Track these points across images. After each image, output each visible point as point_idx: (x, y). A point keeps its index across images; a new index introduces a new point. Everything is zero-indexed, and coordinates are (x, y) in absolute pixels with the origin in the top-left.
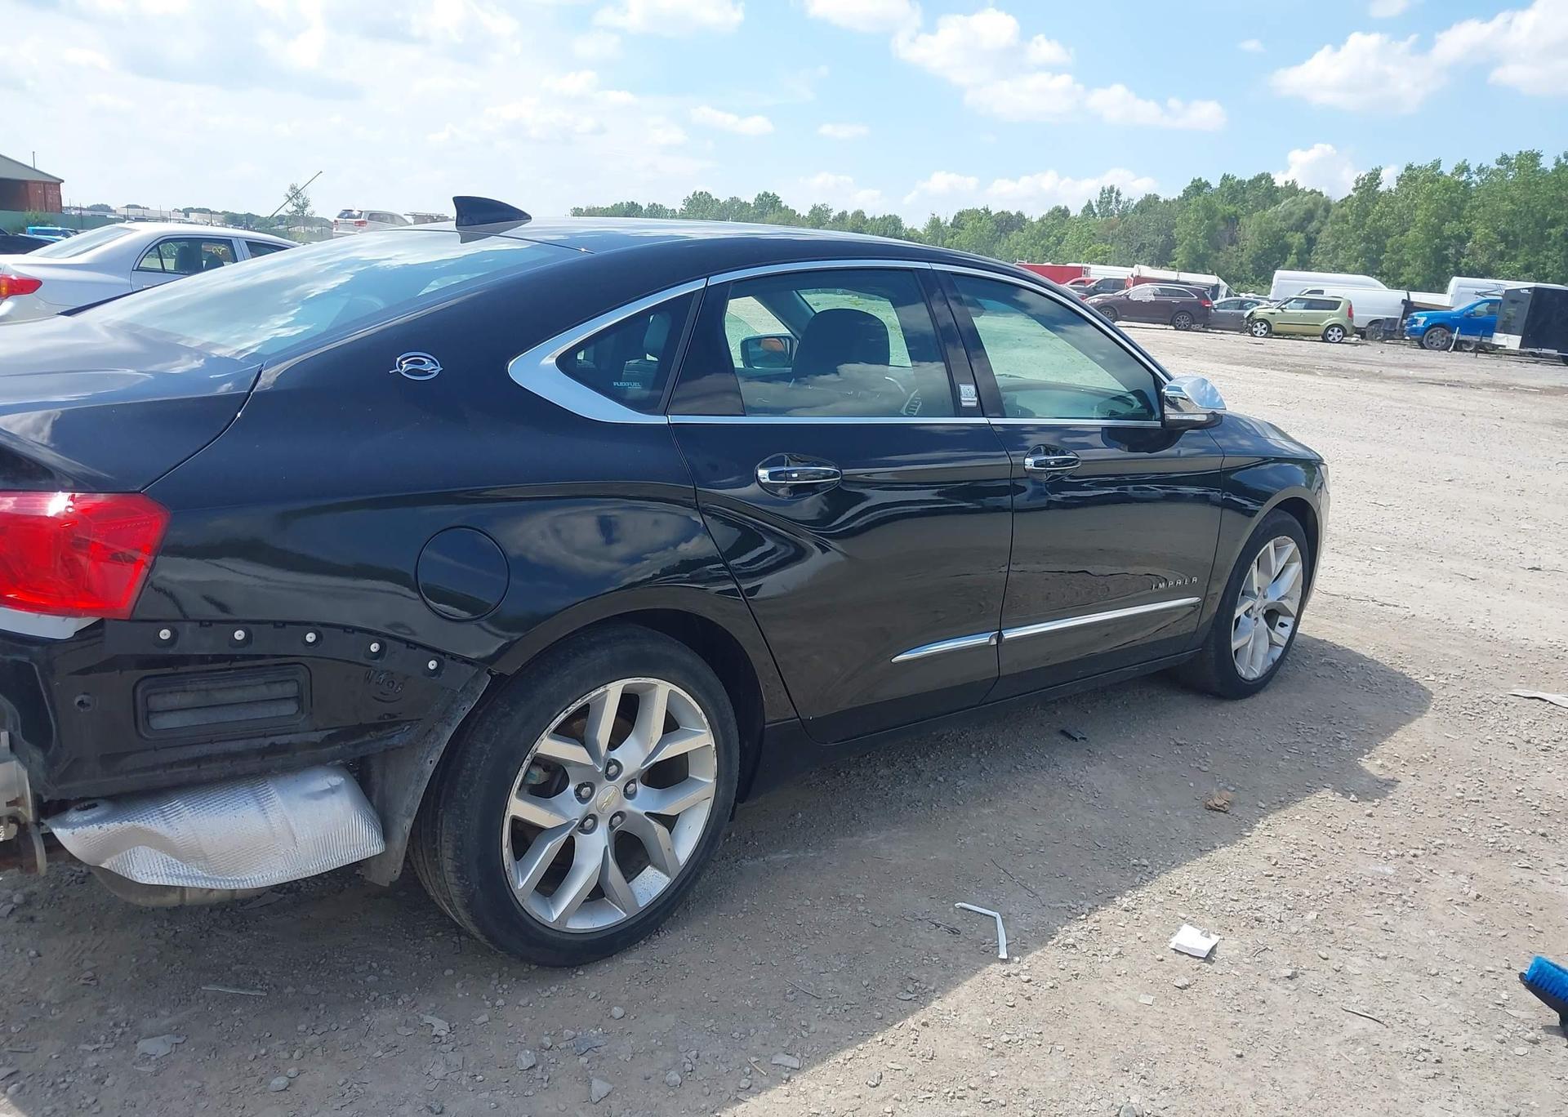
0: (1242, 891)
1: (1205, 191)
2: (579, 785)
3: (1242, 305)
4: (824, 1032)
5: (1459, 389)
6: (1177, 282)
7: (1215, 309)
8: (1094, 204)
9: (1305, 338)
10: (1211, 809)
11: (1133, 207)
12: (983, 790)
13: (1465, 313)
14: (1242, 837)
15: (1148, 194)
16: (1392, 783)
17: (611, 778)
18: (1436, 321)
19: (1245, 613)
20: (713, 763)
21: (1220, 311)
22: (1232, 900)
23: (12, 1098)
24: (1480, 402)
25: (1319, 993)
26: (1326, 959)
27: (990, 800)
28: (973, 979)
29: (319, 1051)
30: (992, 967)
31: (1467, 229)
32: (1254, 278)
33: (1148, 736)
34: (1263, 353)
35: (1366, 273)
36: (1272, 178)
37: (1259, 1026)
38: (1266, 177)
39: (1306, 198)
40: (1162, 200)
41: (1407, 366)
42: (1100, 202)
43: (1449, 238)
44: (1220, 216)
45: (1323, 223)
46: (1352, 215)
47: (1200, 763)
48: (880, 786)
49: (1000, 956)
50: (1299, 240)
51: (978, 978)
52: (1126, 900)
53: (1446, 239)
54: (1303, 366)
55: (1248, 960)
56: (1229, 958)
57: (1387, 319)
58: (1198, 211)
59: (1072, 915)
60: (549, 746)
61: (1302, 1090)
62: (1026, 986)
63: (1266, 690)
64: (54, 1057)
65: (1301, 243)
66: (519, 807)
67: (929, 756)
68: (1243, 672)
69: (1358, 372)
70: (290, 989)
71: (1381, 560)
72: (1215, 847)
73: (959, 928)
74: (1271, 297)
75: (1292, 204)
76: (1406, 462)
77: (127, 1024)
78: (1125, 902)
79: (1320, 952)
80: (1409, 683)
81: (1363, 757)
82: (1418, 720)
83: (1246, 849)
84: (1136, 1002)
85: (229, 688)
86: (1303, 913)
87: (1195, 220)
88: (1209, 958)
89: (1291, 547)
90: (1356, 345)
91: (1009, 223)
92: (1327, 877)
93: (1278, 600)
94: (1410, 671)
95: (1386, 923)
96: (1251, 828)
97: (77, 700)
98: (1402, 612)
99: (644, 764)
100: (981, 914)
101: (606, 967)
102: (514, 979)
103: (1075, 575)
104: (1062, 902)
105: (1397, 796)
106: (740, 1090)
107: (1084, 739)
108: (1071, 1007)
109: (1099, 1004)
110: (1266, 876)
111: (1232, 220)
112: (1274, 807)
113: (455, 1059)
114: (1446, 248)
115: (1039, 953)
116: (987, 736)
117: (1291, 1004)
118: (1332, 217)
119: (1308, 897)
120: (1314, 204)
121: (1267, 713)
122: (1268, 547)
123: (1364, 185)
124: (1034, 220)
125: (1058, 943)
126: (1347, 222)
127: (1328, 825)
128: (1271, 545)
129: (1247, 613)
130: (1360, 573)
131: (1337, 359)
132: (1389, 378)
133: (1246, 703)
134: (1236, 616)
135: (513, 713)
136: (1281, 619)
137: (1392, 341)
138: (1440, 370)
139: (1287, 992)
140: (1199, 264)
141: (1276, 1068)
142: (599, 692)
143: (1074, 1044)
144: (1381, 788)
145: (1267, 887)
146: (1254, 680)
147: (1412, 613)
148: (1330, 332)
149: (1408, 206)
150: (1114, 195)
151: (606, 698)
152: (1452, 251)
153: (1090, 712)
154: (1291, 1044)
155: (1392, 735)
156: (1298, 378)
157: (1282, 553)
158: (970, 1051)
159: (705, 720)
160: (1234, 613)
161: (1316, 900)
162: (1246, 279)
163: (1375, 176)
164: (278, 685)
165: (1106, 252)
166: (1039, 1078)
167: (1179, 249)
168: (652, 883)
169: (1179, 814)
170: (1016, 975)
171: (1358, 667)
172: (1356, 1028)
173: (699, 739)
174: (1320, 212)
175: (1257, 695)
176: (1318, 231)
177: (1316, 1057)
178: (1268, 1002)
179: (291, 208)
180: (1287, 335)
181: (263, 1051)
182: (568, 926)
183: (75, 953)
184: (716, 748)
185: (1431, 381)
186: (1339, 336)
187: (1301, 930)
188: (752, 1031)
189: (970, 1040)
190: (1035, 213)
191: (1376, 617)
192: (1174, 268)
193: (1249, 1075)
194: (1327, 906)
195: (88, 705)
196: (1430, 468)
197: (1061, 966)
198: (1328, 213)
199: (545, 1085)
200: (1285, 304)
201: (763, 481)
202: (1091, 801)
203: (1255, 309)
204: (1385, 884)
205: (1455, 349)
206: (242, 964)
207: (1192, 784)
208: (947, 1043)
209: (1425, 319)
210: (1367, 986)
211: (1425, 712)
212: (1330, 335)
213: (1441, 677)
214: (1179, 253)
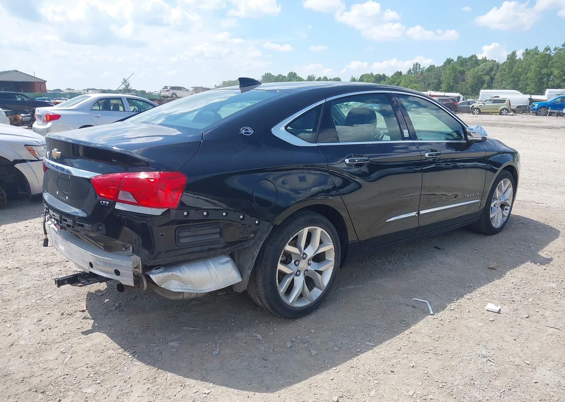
0: (506, 293)
1: (451, 62)
2: (295, 261)
3: (469, 103)
4: (379, 336)
5: (553, 129)
6: (444, 96)
7: (459, 105)
8: (411, 69)
9: (493, 114)
10: (490, 269)
11: (425, 70)
12: (413, 266)
13: (552, 102)
14: (503, 277)
15: (431, 65)
16: (551, 259)
17: (304, 259)
18: (541, 105)
19: (494, 205)
20: (333, 254)
21: (461, 106)
22: (503, 295)
23: (136, 358)
24: (561, 133)
25: (537, 321)
26: (538, 312)
27: (416, 269)
28: (423, 320)
29: (224, 344)
30: (428, 316)
31: (551, 71)
32: (471, 93)
33: (464, 247)
34: (478, 120)
35: (513, 89)
36: (476, 56)
37: (519, 331)
38: (475, 56)
39: (490, 63)
40: (436, 67)
41: (532, 122)
42: (413, 69)
43: (544, 74)
44: (458, 71)
45: (496, 72)
46: (507, 69)
47: (483, 255)
48: (378, 266)
49: (431, 313)
50: (488, 78)
51: (424, 320)
52: (468, 296)
53: (542, 75)
54: (494, 124)
55: (512, 313)
56: (505, 312)
57: (524, 105)
58: (449, 70)
59: (451, 301)
60: (288, 248)
61: (537, 349)
62: (441, 321)
63: (501, 232)
64: (145, 348)
65: (489, 80)
66: (281, 267)
67: (392, 256)
68: (494, 225)
69: (515, 125)
70: (209, 328)
71: (535, 189)
72: (494, 280)
73: (415, 306)
74: (479, 100)
75: (485, 66)
76: (538, 155)
77: (163, 338)
78: (468, 297)
79: (536, 310)
80: (551, 228)
81: (539, 252)
82: (556, 239)
83: (504, 281)
84: (478, 325)
85: (201, 230)
86: (528, 299)
87: (449, 73)
88: (499, 312)
89: (509, 182)
90: (512, 115)
91: (381, 78)
92: (534, 288)
93: (505, 200)
94: (551, 224)
95: (556, 301)
96: (505, 274)
97: (161, 234)
98: (545, 205)
99: (314, 254)
100: (421, 302)
101: (304, 319)
102: (277, 323)
103: (430, 195)
104: (447, 297)
105: (553, 263)
106: (357, 352)
107: (443, 249)
108: (457, 327)
109: (466, 326)
110: (513, 288)
111: (462, 73)
112: (511, 268)
113: (266, 345)
114: (543, 79)
115: (443, 312)
116: (410, 249)
117: (529, 325)
118: (500, 69)
119: (529, 294)
120: (493, 65)
121: (503, 239)
122: (501, 183)
123: (510, 58)
124: (390, 77)
125: (448, 309)
126: (505, 71)
127: (531, 272)
128: (502, 182)
129: (494, 206)
130: (528, 193)
131: (506, 121)
132: (526, 127)
133: (495, 236)
134: (491, 206)
135: (278, 237)
136: (506, 207)
137: (525, 114)
138: (545, 123)
139: (527, 322)
140: (451, 90)
141: (527, 343)
142: (302, 231)
143: (460, 337)
144: (547, 261)
145: (514, 292)
146: (498, 228)
147: (549, 206)
148: (502, 111)
149: (528, 64)
150: (418, 66)
151: (303, 233)
152: (545, 79)
153: (443, 241)
154: (531, 336)
155: (548, 244)
156: (493, 128)
157: (506, 184)
158: (427, 340)
159: (331, 240)
160: (491, 205)
161: (531, 295)
162: (469, 94)
163: (514, 54)
164: (214, 229)
165: (416, 87)
166: (451, 347)
167: (443, 84)
168: (317, 293)
169: (480, 270)
170: (437, 319)
171: (532, 223)
172: (551, 331)
173: (329, 247)
174: (495, 68)
175: (499, 234)
176: (495, 75)
177: (540, 339)
178: (521, 325)
179: (123, 86)
180: (486, 113)
181: (207, 345)
182: (294, 305)
183: (139, 319)
184: (334, 249)
185: (542, 127)
186: (506, 113)
187: (528, 304)
188: (357, 336)
189: (426, 337)
190: (389, 74)
191: (536, 207)
192: (442, 91)
193: (519, 345)
194: (535, 296)
195: (164, 235)
196: (547, 157)
197: (451, 316)
198: (498, 68)
199: (297, 352)
200: (485, 102)
201: (347, 163)
202: (450, 268)
203: (474, 104)
204: (554, 290)
205: (549, 115)
206: (192, 321)
207: (482, 261)
208: (420, 338)
209: (538, 105)
210: (553, 319)
211: (558, 237)
212: (502, 112)
213: (562, 226)
214: (443, 86)
